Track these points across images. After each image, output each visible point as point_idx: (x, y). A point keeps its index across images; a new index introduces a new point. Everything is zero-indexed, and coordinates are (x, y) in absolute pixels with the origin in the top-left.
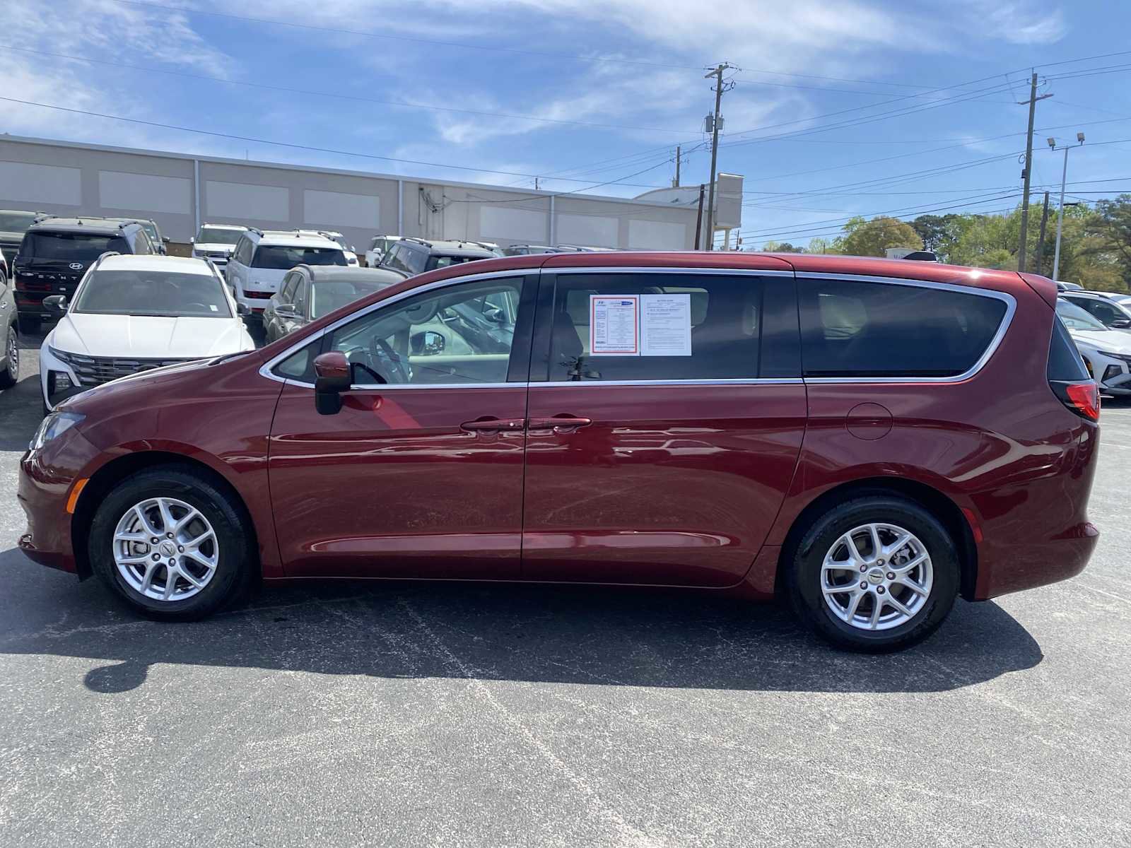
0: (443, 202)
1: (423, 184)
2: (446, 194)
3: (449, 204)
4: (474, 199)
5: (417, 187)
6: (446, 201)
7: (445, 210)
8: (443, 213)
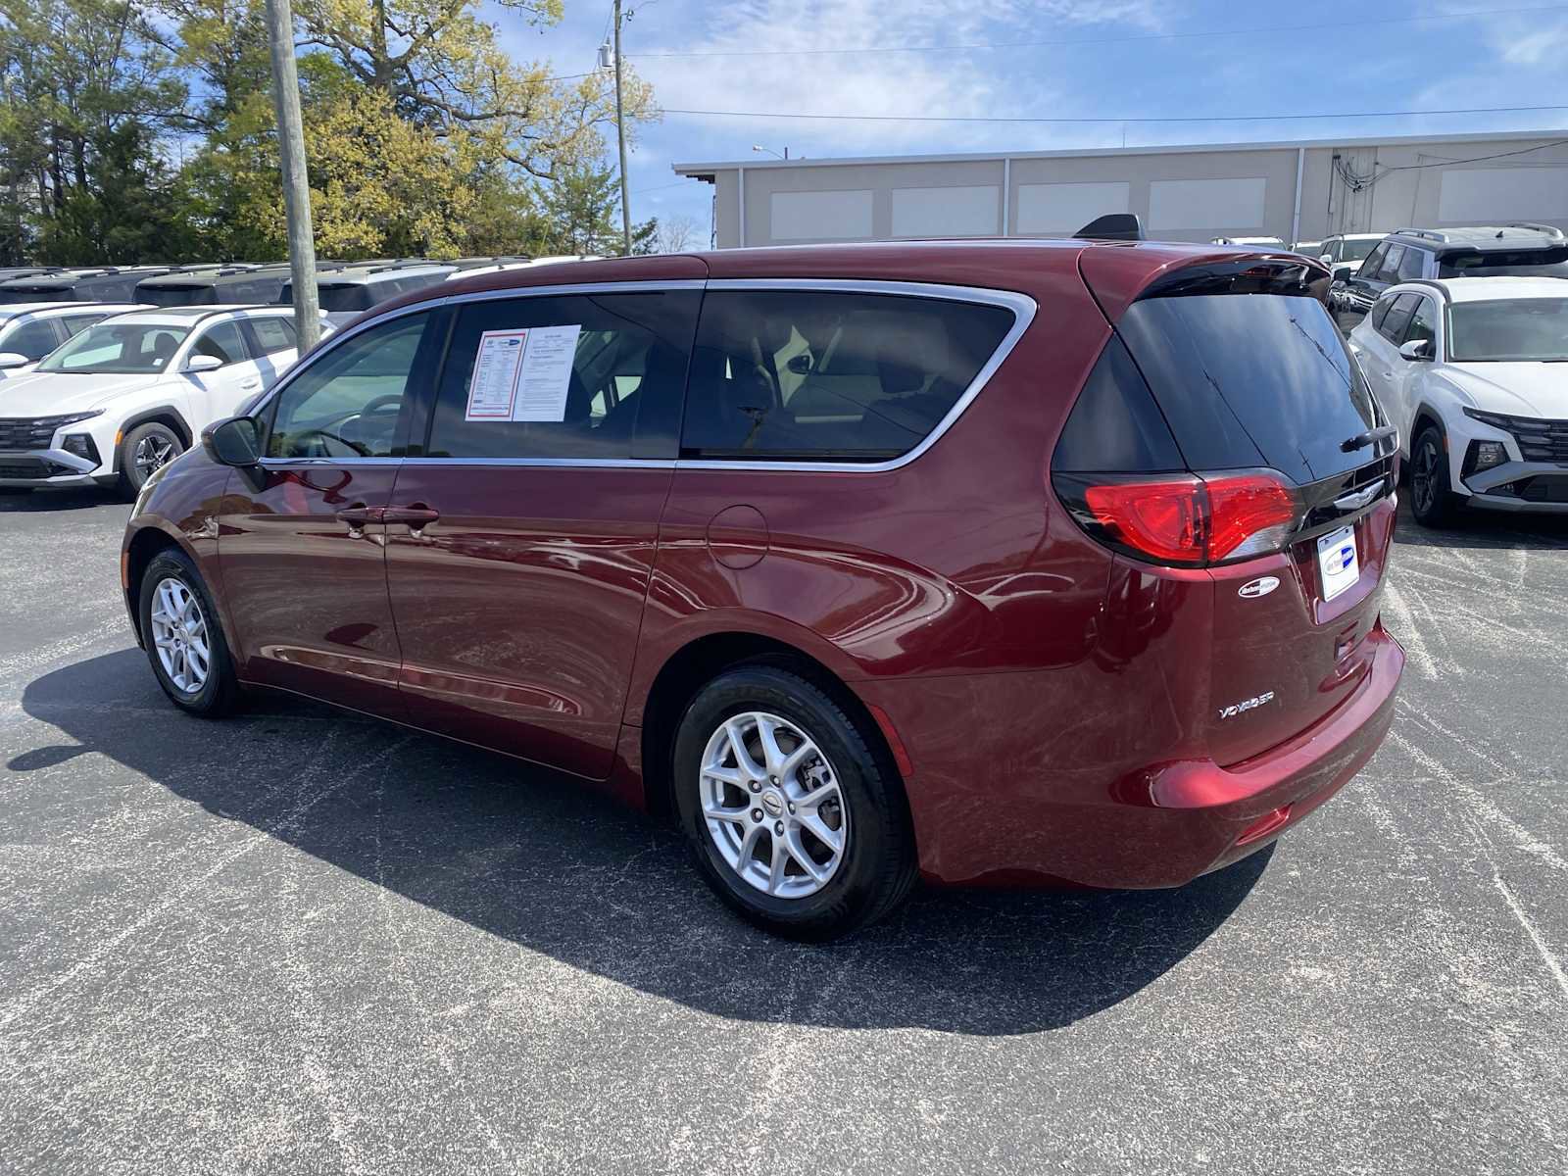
0: (1374, 173)
1: (1340, 148)
2: (1379, 161)
3: (1385, 174)
4: (1429, 162)
5: (1331, 154)
6: (1379, 170)
7: (1376, 185)
8: (1372, 192)
